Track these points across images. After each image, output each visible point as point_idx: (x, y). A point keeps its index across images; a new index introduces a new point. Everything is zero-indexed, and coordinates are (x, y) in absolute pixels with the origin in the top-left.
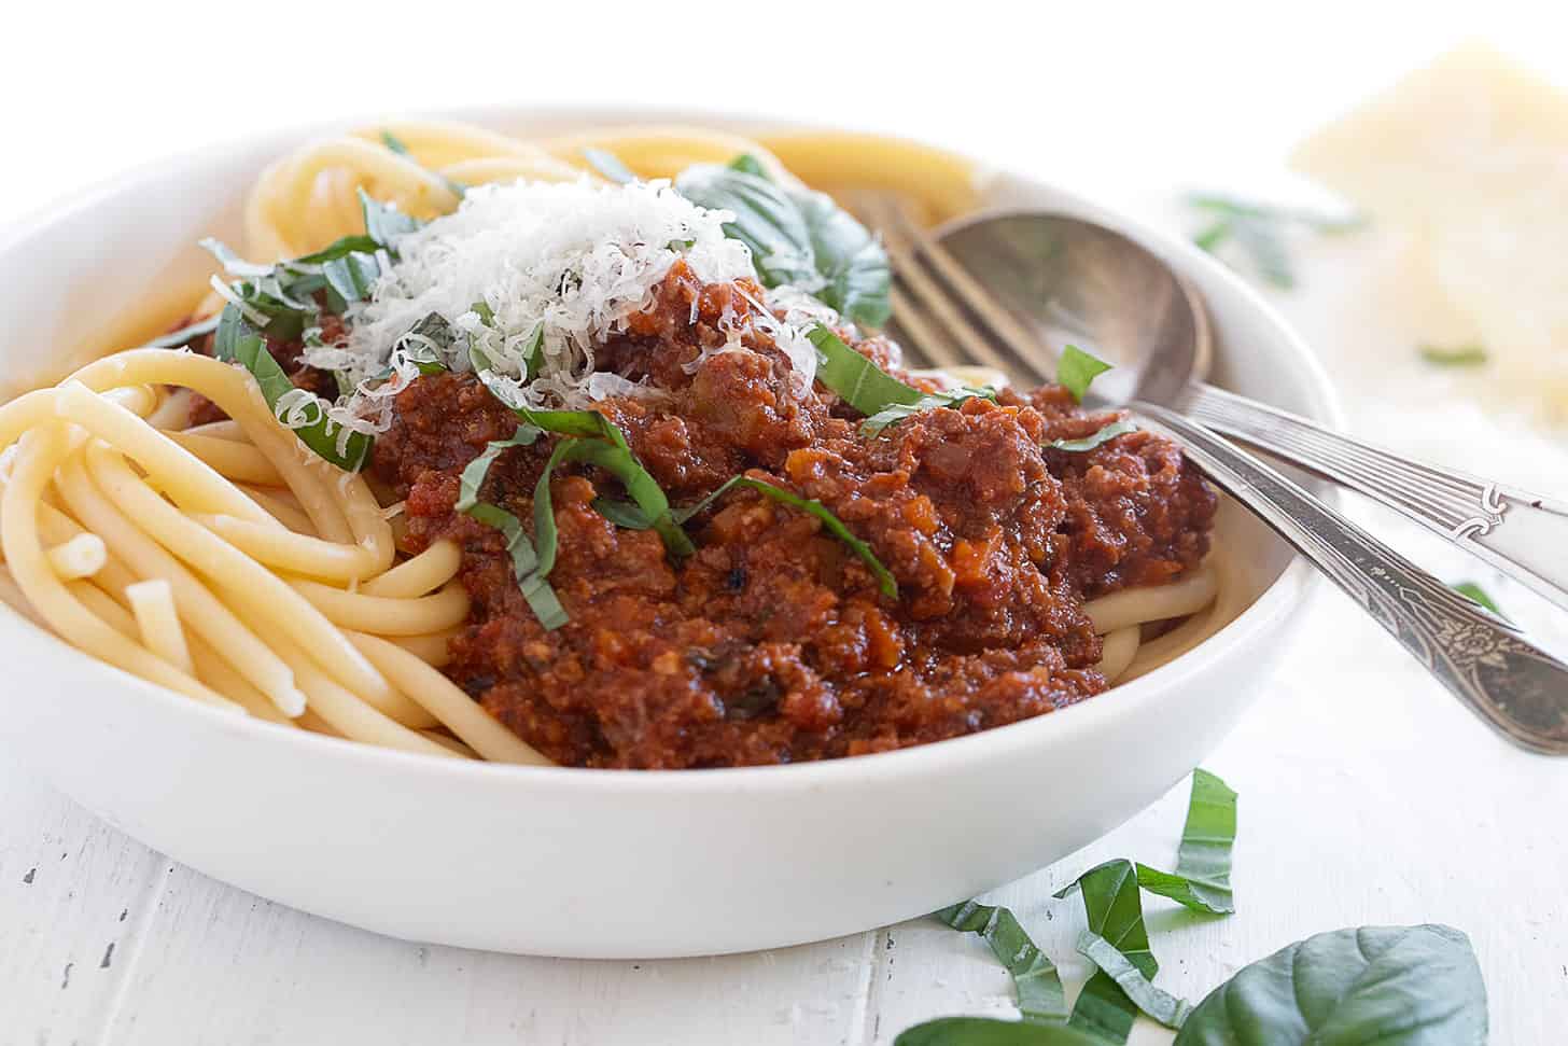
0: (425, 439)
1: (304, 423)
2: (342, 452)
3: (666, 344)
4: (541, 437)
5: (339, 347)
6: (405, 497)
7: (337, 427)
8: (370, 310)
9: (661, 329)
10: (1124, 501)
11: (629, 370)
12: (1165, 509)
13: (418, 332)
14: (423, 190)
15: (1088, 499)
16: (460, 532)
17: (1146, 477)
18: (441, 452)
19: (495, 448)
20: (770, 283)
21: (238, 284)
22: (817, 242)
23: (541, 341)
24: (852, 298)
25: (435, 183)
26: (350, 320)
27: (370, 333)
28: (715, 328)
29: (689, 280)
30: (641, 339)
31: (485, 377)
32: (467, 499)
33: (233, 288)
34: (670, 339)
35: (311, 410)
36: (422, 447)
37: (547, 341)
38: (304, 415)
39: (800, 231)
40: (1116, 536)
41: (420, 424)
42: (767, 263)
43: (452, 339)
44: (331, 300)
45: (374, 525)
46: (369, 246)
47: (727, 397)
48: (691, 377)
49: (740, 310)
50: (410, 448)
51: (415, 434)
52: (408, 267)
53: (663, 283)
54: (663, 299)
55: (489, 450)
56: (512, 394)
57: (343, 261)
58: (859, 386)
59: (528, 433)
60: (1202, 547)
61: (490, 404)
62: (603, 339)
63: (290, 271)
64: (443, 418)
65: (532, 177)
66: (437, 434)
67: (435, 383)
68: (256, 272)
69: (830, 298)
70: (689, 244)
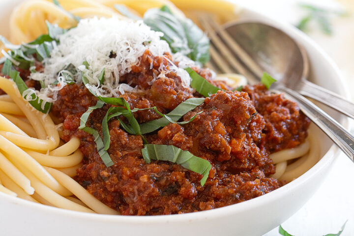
0: (69, 104)
1: (31, 100)
2: (43, 107)
3: (143, 75)
4: (105, 105)
5: (41, 72)
6: (63, 122)
7: (42, 101)
8: (51, 60)
9: (142, 71)
10: (283, 123)
11: (131, 82)
12: (295, 126)
13: (66, 69)
14: (66, 19)
15: (272, 122)
16: (80, 135)
17: (289, 116)
18: (74, 108)
19: (91, 109)
20: (174, 51)
21: (10, 52)
22: (188, 37)
23: (104, 74)
24: (199, 56)
25: (70, 17)
26: (44, 64)
27: (51, 68)
28: (158, 70)
29: (150, 55)
30: (135, 73)
31: (87, 86)
32: (83, 126)
33: (8, 54)
34: (144, 74)
35: (33, 96)
36: (68, 107)
37: (106, 73)
38: (31, 97)
39: (182, 33)
40: (280, 134)
41: (67, 99)
42: (173, 45)
43: (76, 71)
44: (38, 57)
45: (53, 131)
46: (50, 39)
47: (162, 93)
48: (151, 86)
49: (165, 64)
50: (64, 106)
51: (65, 102)
52: (62, 46)
53: (142, 57)
54: (142, 61)
55: (89, 110)
56: (95, 91)
57: (42, 45)
58: (202, 87)
59: (100, 104)
60: (306, 135)
61: (89, 94)
62: (123, 72)
63: (25, 47)
64: (74, 98)
65: (100, 15)
66: (72, 103)
67: (71, 87)
68: (15, 47)
69: (192, 56)
70: (149, 42)
